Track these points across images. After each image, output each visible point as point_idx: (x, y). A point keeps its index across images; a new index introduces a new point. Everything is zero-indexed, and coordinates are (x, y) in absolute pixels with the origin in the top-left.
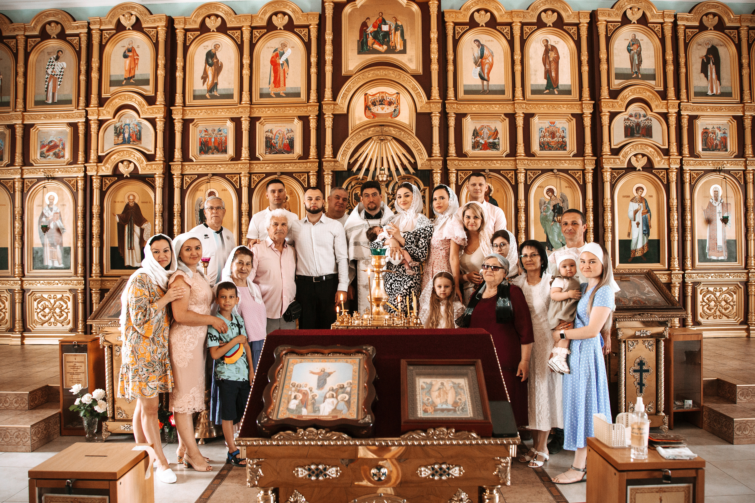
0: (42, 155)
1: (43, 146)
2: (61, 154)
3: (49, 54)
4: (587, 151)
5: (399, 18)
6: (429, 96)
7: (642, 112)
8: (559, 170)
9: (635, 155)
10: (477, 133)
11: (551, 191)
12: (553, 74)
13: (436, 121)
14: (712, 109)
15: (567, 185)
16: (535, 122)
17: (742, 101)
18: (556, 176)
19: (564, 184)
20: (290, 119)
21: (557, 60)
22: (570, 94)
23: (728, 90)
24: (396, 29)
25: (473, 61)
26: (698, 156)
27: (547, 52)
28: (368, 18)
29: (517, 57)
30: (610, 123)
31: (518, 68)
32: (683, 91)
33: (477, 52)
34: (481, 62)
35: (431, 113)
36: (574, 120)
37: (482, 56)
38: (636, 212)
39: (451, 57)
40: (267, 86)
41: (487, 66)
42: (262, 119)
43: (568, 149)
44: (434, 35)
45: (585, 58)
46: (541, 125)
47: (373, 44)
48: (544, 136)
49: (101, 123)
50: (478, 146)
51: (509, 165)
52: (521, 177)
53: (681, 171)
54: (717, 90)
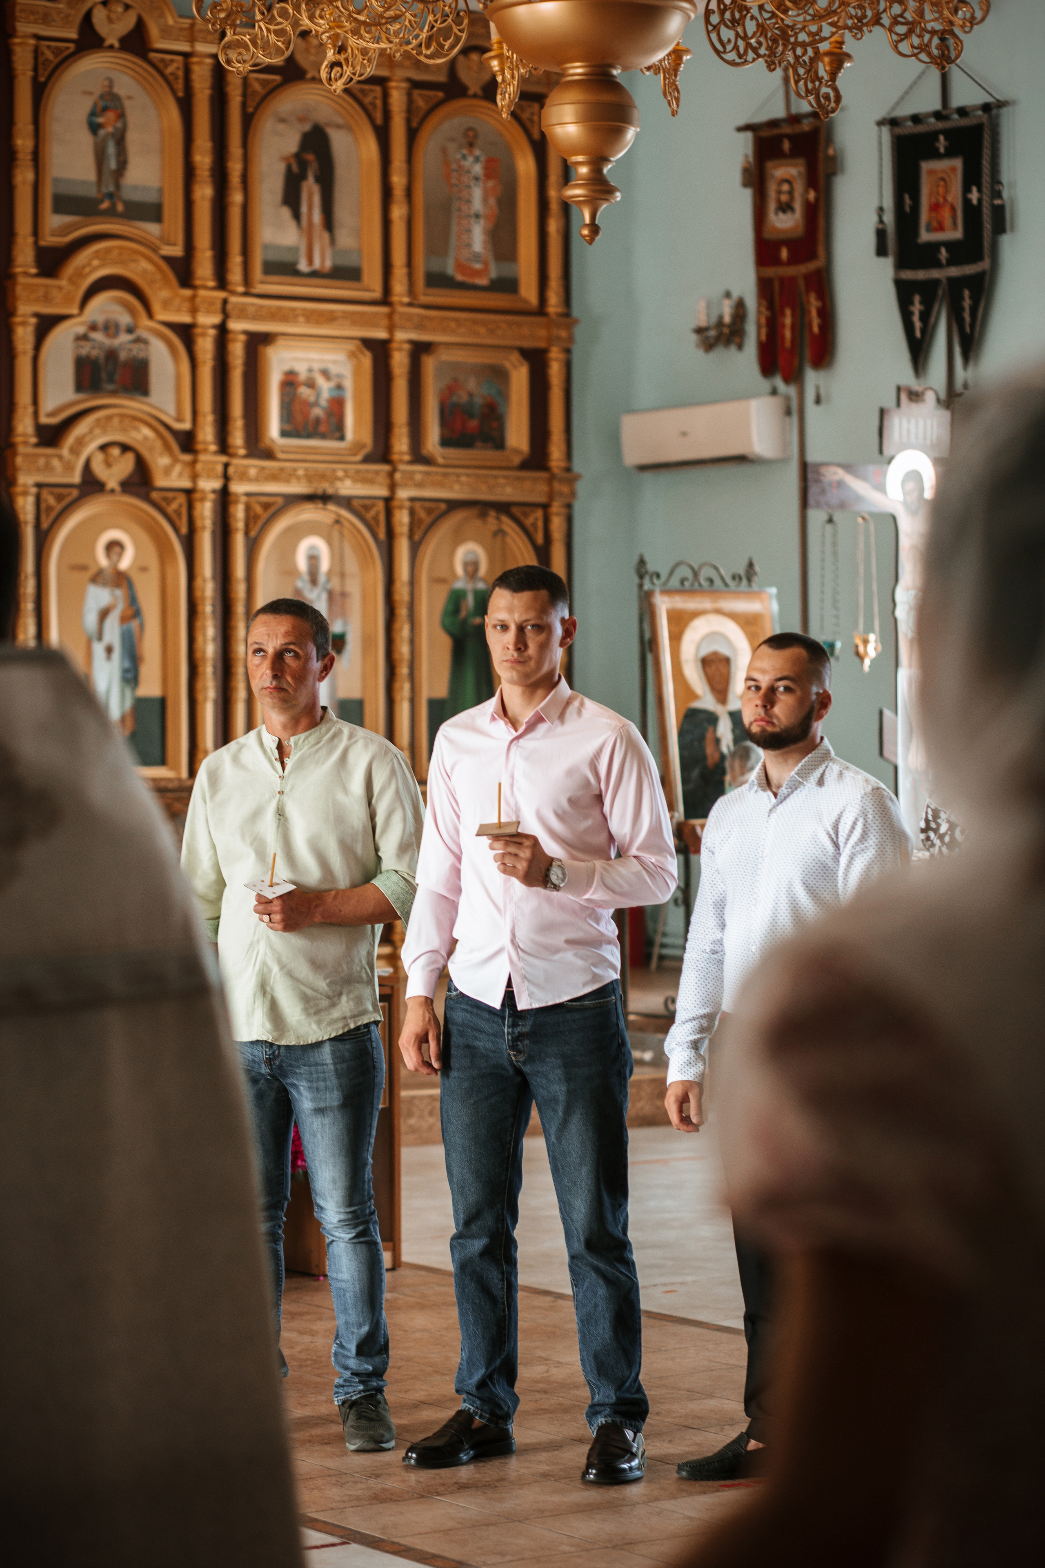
7: (125, 319)
9: (103, 448)
14: (311, 317)
17: (386, 300)
23: (349, 261)
26: (269, 455)
30: (37, 349)
32: (235, 260)
38: (104, 614)
53: (224, 497)
54: (323, 260)
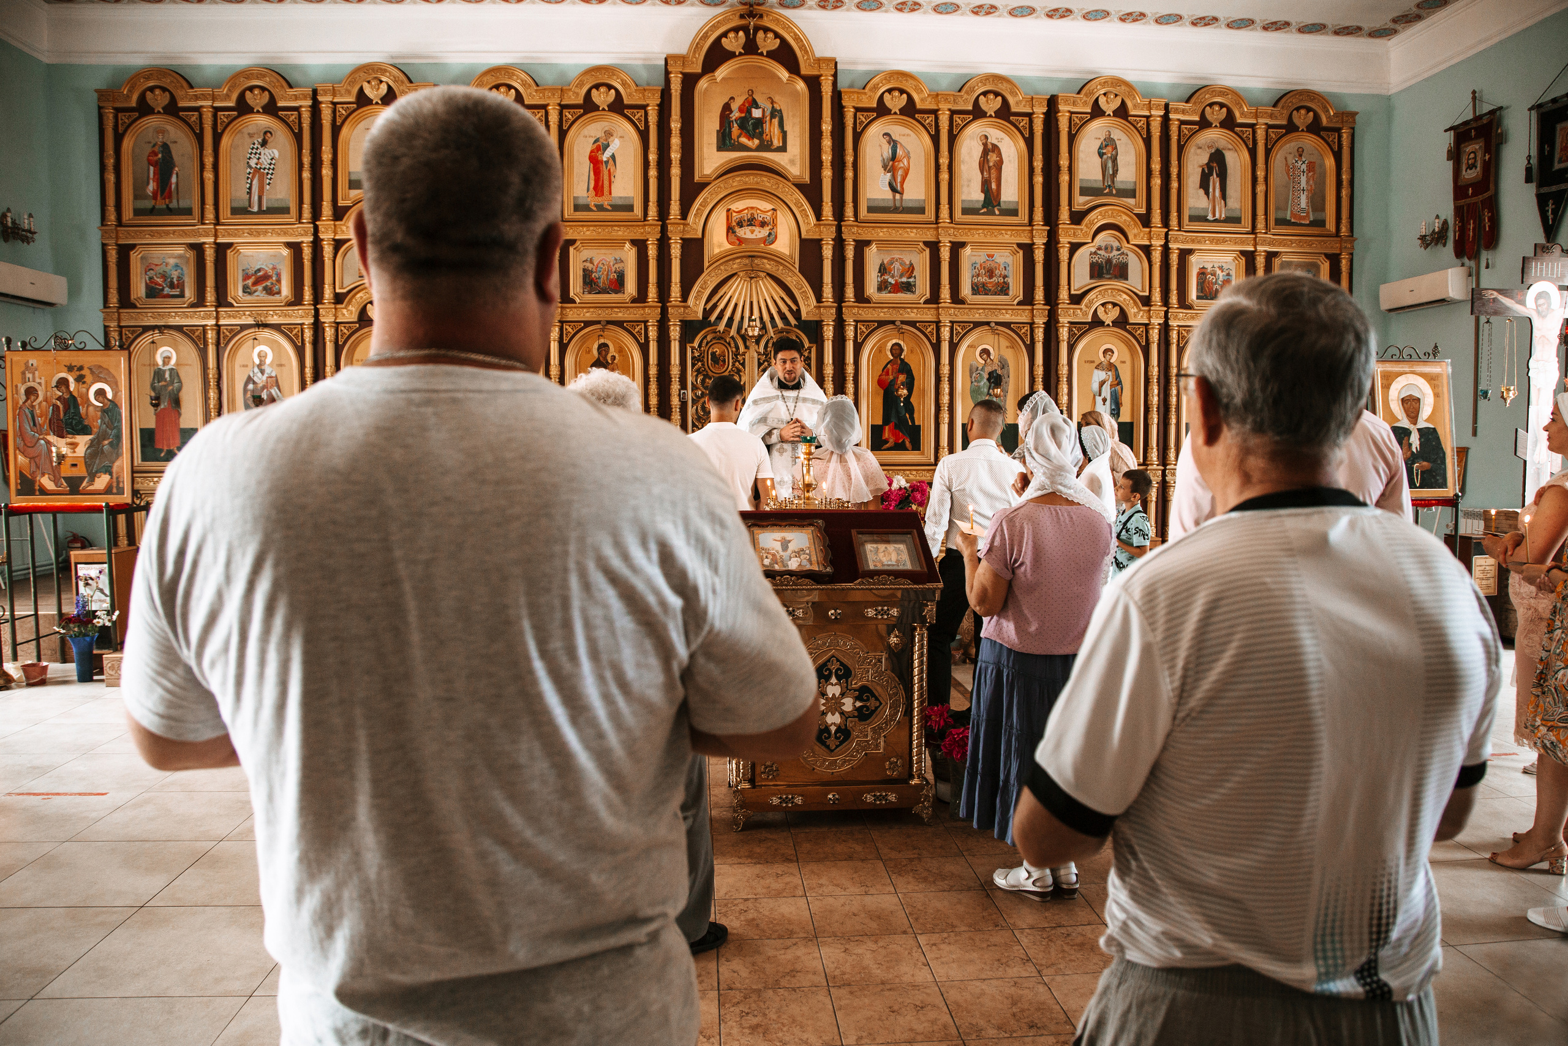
0: (246, 290)
1: (246, 277)
2: (275, 289)
3: (251, 135)
4: (1037, 297)
5: (776, 99)
6: (818, 216)
7: (1116, 244)
8: (997, 323)
9: (1103, 305)
10: (885, 269)
11: (986, 352)
12: (994, 186)
13: (828, 252)
14: (1212, 241)
15: (1008, 344)
16: (966, 252)
17: (1253, 231)
18: (993, 331)
19: (1004, 343)
20: (618, 243)
21: (999, 165)
22: (1017, 215)
23: (1236, 214)
24: (772, 116)
25: (880, 165)
26: (1190, 307)
27: (985, 153)
28: (732, 98)
29: (944, 161)
30: (1070, 259)
31: (944, 176)
32: (1174, 215)
33: (887, 151)
34: (893, 166)
35: (821, 240)
36: (1021, 252)
37: (894, 157)
38: (1102, 384)
39: (849, 159)
40: (585, 194)
41: (900, 172)
42: (578, 243)
43: (1011, 293)
44: (827, 127)
45: (1038, 164)
46: (974, 259)
47: (739, 137)
48: (978, 275)
49: (338, 244)
50: (886, 288)
51: (929, 315)
52: (945, 333)
53: (1165, 328)
54: (1221, 213)
